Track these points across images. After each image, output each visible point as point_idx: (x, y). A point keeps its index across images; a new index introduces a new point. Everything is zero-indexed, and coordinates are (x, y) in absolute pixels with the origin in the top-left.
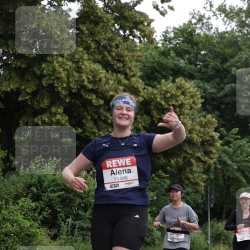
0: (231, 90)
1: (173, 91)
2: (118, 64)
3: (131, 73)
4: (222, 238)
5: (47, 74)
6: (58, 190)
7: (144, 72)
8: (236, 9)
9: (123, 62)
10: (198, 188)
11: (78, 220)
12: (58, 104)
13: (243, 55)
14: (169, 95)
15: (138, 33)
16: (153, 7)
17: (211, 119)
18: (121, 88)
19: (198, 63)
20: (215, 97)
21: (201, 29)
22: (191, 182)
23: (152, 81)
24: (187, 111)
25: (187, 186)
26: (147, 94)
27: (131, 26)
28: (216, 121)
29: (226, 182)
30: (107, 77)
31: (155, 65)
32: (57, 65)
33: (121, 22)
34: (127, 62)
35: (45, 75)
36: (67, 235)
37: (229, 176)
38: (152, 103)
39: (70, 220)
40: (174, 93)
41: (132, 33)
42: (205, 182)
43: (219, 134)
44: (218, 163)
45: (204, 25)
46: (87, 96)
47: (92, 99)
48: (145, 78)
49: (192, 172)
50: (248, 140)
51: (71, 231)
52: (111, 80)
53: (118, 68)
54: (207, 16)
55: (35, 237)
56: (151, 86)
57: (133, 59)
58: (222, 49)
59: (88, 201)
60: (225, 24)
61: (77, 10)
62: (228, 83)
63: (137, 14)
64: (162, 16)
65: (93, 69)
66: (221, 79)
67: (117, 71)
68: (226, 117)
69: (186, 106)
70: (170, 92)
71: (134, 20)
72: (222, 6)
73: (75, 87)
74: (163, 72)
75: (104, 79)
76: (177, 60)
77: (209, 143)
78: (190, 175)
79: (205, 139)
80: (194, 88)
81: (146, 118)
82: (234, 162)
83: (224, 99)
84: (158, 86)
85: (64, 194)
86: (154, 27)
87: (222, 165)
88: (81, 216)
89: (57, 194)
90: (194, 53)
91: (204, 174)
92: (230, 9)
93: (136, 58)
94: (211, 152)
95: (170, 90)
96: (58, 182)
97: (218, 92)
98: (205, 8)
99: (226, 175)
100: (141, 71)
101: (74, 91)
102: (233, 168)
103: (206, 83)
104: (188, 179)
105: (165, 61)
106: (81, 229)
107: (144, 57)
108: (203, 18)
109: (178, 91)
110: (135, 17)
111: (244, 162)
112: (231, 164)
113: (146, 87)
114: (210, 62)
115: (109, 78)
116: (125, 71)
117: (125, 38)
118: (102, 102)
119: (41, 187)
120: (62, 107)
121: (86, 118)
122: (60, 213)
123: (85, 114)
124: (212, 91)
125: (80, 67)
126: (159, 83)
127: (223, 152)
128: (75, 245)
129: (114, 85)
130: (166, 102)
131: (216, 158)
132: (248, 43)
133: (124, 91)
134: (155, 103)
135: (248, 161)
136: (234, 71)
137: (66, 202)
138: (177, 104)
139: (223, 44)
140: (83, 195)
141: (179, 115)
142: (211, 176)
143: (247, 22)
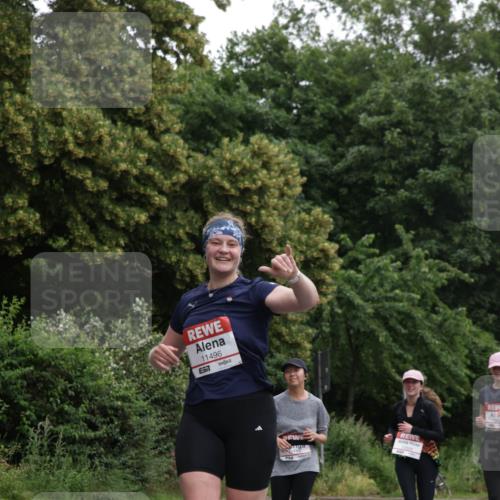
1: (245, 161)
3: (161, 125)
4: (346, 452)
6: (20, 364)
7: (187, 124)
10: (299, 352)
11: (62, 424)
12: (17, 188)
14: (237, 169)
15: (173, 44)
17: (320, 216)
18: (143, 156)
19: (294, 105)
20: (329, 173)
21: (298, 35)
22: (285, 342)
23: (202, 141)
24: (273, 201)
25: (278, 349)
26: (194, 167)
27: (158, 30)
28: (331, 220)
29: (353, 340)
30: (114, 134)
31: (207, 110)
32: (11, 110)
34: (152, 103)
36: (41, 455)
37: (359, 331)
38: (205, 186)
39: (46, 424)
40: (248, 165)
41: (161, 45)
42: (313, 342)
43: (337, 246)
44: (336, 303)
45: (305, 29)
46: (74, 173)
47: (85, 179)
48: (189, 136)
49: (286, 322)
50: (393, 257)
51: (48, 446)
52: (122, 139)
53: (136, 115)
54: (307, 11)
56: (202, 152)
57: (165, 96)
58: (340, 77)
59: (82, 384)
60: (344, 29)
62: (352, 144)
63: (170, 7)
64: (221, 11)
65: (85, 117)
66: (340, 137)
67: (134, 122)
69: (272, 190)
70: (240, 163)
71: (164, 18)
73: (50, 154)
74: (224, 124)
75: (107, 139)
77: (318, 263)
78: (284, 328)
79: (309, 256)
80: (286, 156)
81: (193, 217)
82: (367, 301)
83: (345, 177)
84: (215, 152)
85: (32, 372)
86: (205, 32)
87: (344, 308)
88: (69, 415)
89: (18, 372)
90: (286, 86)
91: (312, 326)
93: (170, 94)
94: (323, 282)
95: (239, 159)
96: (21, 346)
97: (334, 163)
99: (352, 328)
100: (181, 122)
101: (47, 162)
102: (365, 314)
103: (309, 145)
104: (279, 336)
105: (226, 102)
106: (70, 440)
107: (186, 92)
108: (300, 15)
109: (256, 160)
110: (167, 12)
111: (387, 301)
112: (362, 306)
113: (193, 154)
114: (317, 103)
115: (117, 136)
116: (150, 120)
118: (104, 185)
120: (26, 196)
121: (72, 217)
122: (25, 409)
123: (72, 209)
124: (321, 160)
125: (59, 115)
126: (218, 145)
127: (345, 281)
128: (57, 473)
130: (232, 183)
131: (333, 292)
132: (389, 64)
133: (149, 162)
134: (210, 185)
135: (394, 299)
136: (365, 120)
137: (37, 387)
138: (254, 187)
139: (342, 67)
140: (72, 373)
141: (258, 209)
142: (324, 328)
143: (386, 23)
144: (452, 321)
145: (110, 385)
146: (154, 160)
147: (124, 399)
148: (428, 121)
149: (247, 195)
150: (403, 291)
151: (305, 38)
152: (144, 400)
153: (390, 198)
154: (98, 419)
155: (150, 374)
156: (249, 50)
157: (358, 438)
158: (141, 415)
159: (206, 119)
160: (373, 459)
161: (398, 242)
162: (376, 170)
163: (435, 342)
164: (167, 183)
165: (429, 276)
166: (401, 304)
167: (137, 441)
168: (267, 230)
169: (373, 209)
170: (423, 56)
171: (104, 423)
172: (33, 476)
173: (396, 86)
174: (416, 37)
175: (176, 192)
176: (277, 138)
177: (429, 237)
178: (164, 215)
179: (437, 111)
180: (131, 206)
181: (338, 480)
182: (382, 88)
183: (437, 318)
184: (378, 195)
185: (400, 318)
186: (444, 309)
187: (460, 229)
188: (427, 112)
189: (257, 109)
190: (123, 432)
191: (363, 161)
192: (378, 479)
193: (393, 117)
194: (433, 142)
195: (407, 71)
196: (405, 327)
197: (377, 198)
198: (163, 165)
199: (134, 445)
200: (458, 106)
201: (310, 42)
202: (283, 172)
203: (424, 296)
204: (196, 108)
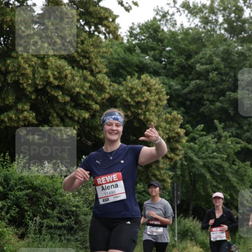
0: (196, 87)
1: (138, 88)
2: (84, 61)
3: (97, 69)
4: (189, 235)
5: (12, 70)
6: (25, 188)
7: (110, 69)
8: (199, 5)
9: (88, 58)
10: (165, 184)
11: (46, 219)
12: (24, 100)
13: (207, 51)
14: (134, 91)
15: (103, 29)
16: (117, 3)
17: (176, 116)
18: (87, 85)
19: (163, 59)
20: (180, 94)
21: (166, 25)
22: (158, 179)
23: (117, 77)
24: (153, 108)
26: (113, 90)
27: (95, 22)
28: (182, 118)
29: (192, 178)
30: (73, 74)
31: (120, 62)
32: (22, 61)
33: (86, 18)
34: (92, 58)
35: (10, 71)
36: (35, 234)
37: (195, 173)
38: (119, 100)
39: (38, 219)
40: (140, 89)
41: (97, 29)
42: (172, 178)
43: (184, 131)
44: (184, 159)
45: (169, 22)
46: (53, 93)
47: (58, 96)
48: (111, 75)
49: (158, 169)
51: (39, 230)
52: (77, 76)
53: (84, 64)
54: (170, 13)
55: (2, 237)
56: (117, 83)
57: (99, 54)
58: (186, 46)
59: (56, 200)
60: (189, 22)
61: (42, 5)
62: (192, 79)
63: (102, 10)
64: (127, 12)
65: (59, 65)
66: (186, 76)
67: (83, 68)
68: (192, 113)
70: (136, 89)
71: (99, 16)
72: (186, 3)
73: (41, 83)
74: (128, 69)
75: (70, 76)
76: (142, 57)
77: (175, 139)
78: (157, 172)
79: (170, 136)
80: (159, 85)
82: (199, 158)
83: (189, 96)
84: (123, 83)
85: (31, 192)
86: (119, 23)
87: (188, 162)
88: (49, 214)
89: (24, 192)
90: (159, 50)
91: (172, 171)
92: (194, 5)
93: (101, 54)
94: (177, 149)
95: (136, 86)
96: (25, 180)
97: (183, 89)
98: (168, 4)
99: (192, 172)
100: (107, 68)
101: (39, 87)
102: (198, 165)
103: (171, 80)
104: (155, 175)
105: (130, 58)
106: (49, 227)
107: (109, 53)
108: (167, 15)
109: (144, 87)
110: (100, 13)
111: (210, 158)
112: (197, 161)
113: (112, 84)
114: (175, 59)
115: (74, 74)
116: (91, 67)
117: (91, 35)
118: (68, 99)
119: (8, 186)
120: (28, 104)
121: (52, 115)
122: (27, 211)
123: (52, 111)
124: (177, 87)
125: (46, 64)
126: (125, 80)
127: (188, 148)
128: (43, 243)
129: (80, 82)
130: (131, 98)
131: (182, 154)
132: (212, 39)
133: (90, 88)
134: (121, 100)
135: (213, 157)
136: (199, 67)
137: (33, 200)
138: (143, 100)
139: (188, 41)
140: (51, 193)
141: (145, 112)
142: (177, 172)
143: (210, 18)
144: (243, 169)
145: (69, 200)
146: (93, 87)
147: (77, 206)
148: (231, 68)
149: (139, 105)
150: (217, 153)
151: (169, 26)
152: (87, 207)
153: (212, 106)
154: (64, 217)
155: (90, 194)
156: (140, 32)
157: (194, 227)
158: (85, 215)
159: (119, 66)
160: (202, 238)
161: (216, 129)
162: (204, 92)
163: (234, 180)
164: (99, 98)
165: (231, 146)
166: (217, 160)
167: (83, 228)
168: (149, 122)
169: (203, 112)
170: (229, 35)
171: (66, 218)
172: (31, 244)
173: (215, 50)
174: (226, 26)
175: (103, 103)
176: (154, 76)
177: (232, 126)
178: (98, 114)
179: (236, 63)
180: (82, 109)
181: (184, 249)
182: (208, 51)
183: (235, 167)
184: (206, 105)
185: (216, 167)
186: (239, 163)
187: (247, 122)
188: (231, 63)
189: (145, 61)
190: (76, 223)
191: (198, 88)
192: (205, 248)
193: (213, 66)
194: (233, 79)
195: (221, 43)
196: (219, 171)
197: (205, 107)
198: (98, 89)
199: (81, 230)
200: (247, 60)
201: (171, 28)
202: (158, 93)
203: (228, 156)
204: (114, 61)
